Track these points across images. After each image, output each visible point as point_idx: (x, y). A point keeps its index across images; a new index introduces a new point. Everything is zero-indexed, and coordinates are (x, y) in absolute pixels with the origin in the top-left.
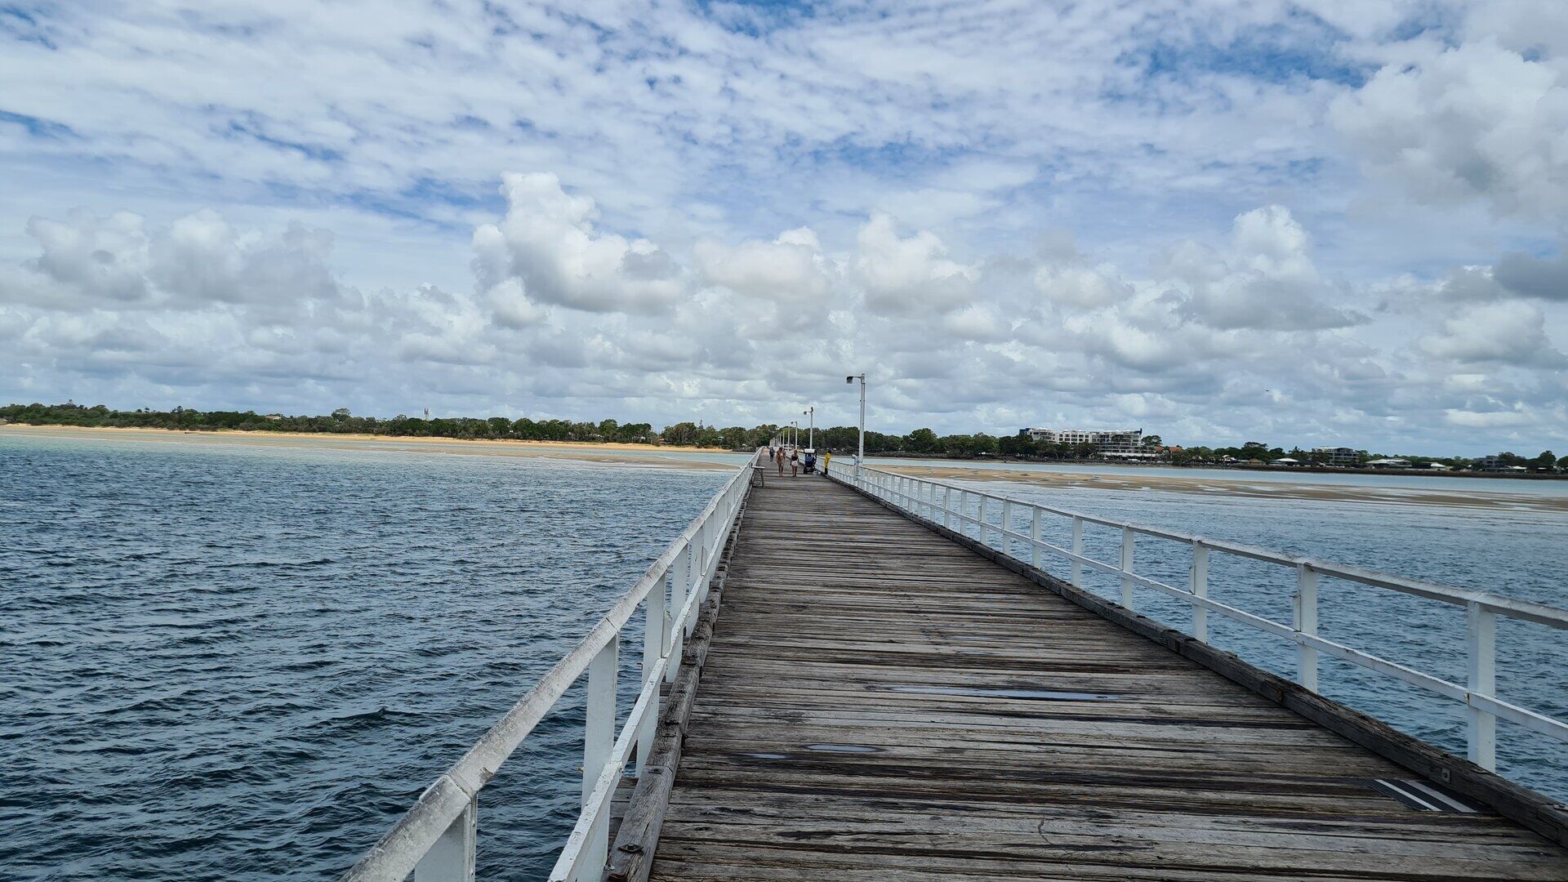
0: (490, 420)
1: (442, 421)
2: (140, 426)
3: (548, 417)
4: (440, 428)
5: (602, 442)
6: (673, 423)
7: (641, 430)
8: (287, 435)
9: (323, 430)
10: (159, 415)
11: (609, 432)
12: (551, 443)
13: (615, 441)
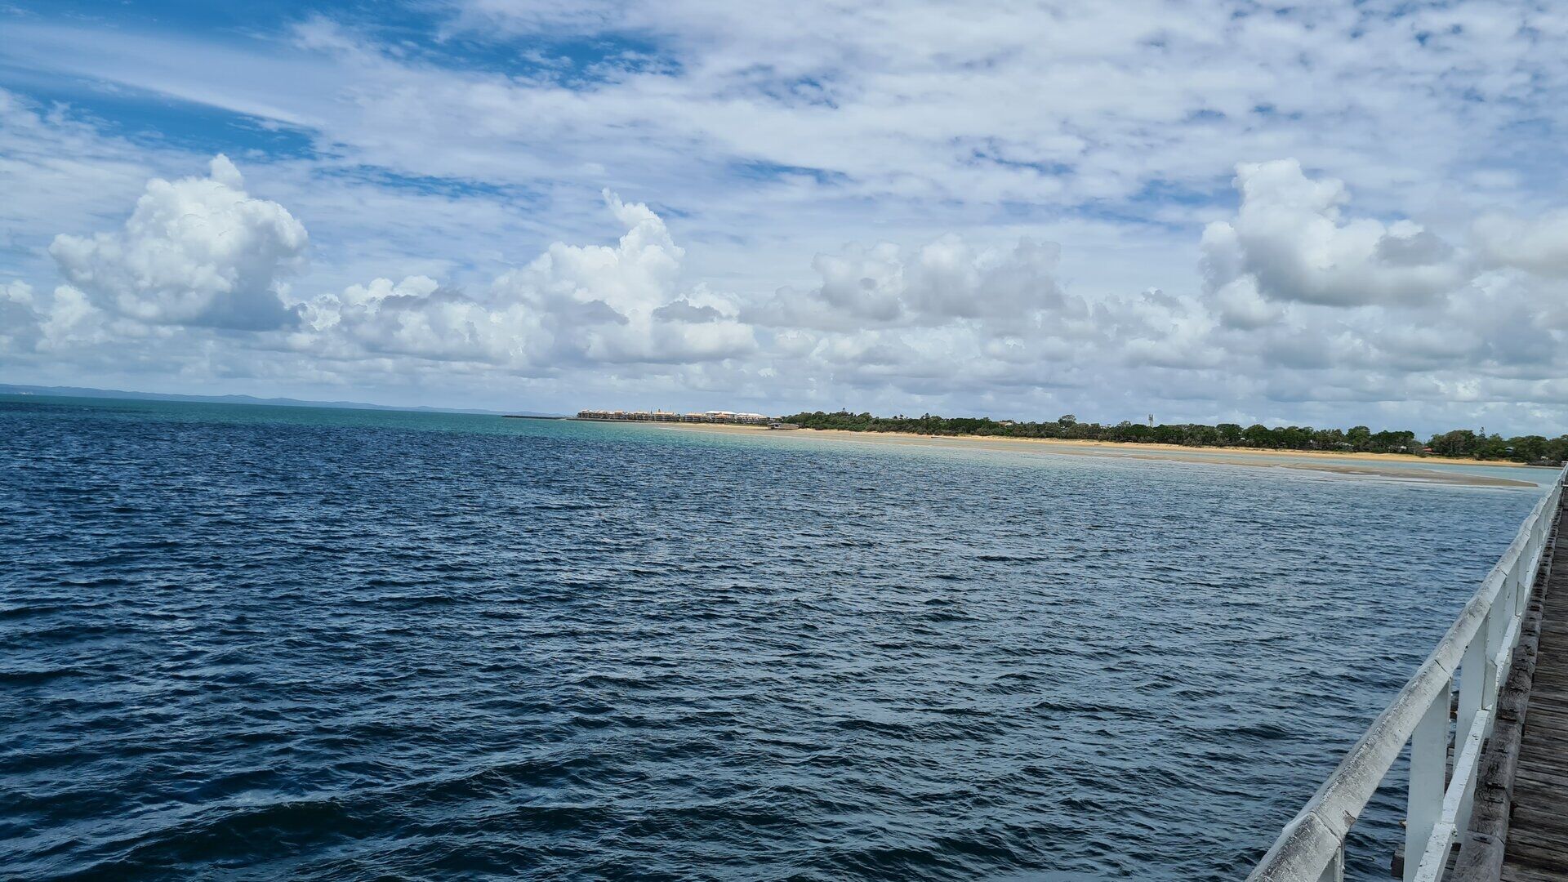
0: (1219, 426)
1: (1167, 427)
2: (896, 431)
3: (1285, 424)
4: (1165, 435)
5: (1351, 452)
6: (1444, 430)
7: (1401, 438)
8: (1018, 440)
9: (1050, 436)
10: (911, 421)
11: (1359, 440)
12: (1289, 452)
13: (1367, 450)
